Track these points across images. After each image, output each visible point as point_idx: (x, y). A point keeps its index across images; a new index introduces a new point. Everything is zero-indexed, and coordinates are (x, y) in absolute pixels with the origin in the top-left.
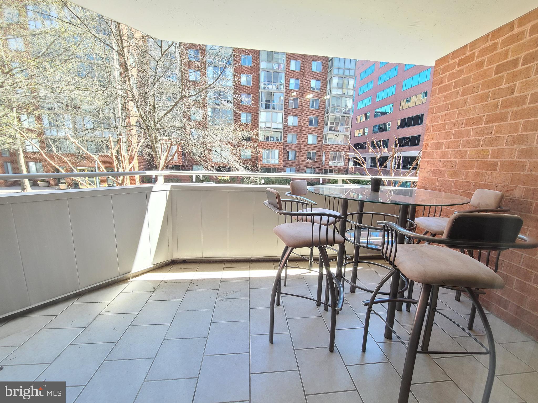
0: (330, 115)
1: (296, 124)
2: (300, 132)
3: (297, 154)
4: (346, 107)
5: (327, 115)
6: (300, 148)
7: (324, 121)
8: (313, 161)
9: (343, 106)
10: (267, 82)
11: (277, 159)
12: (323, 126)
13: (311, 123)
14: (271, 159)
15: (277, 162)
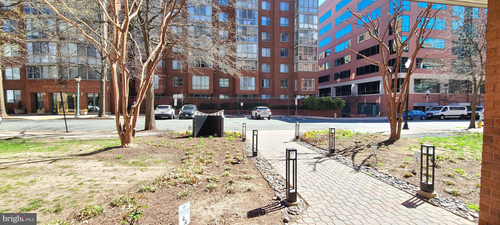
0: (299, 47)
1: (269, 55)
2: (273, 62)
3: (271, 82)
4: (312, 39)
5: (297, 46)
6: (273, 77)
7: (293, 53)
8: (286, 87)
9: (310, 38)
10: (242, 18)
11: (253, 86)
12: (294, 57)
13: (282, 54)
14: (247, 86)
15: (254, 89)
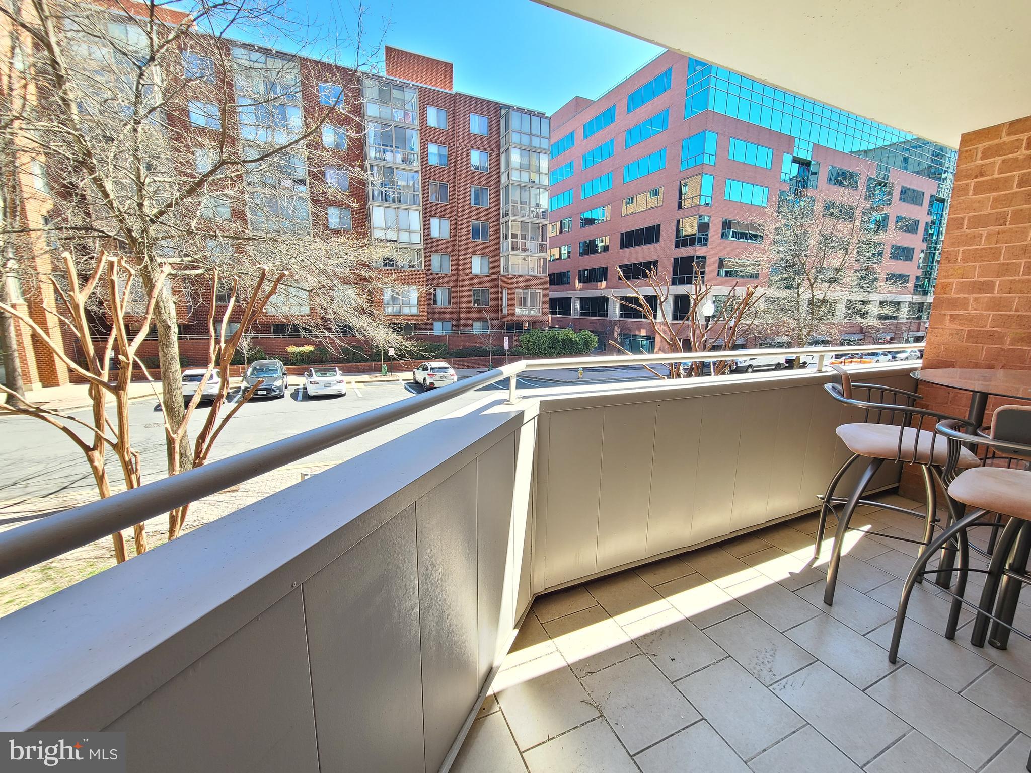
0: (510, 221)
1: (446, 235)
2: (456, 249)
3: (453, 295)
4: (538, 205)
5: (506, 219)
6: (457, 284)
7: (499, 231)
8: (484, 306)
9: (533, 204)
10: (383, 145)
11: (414, 306)
12: (499, 241)
13: (476, 233)
14: (401, 304)
15: (415, 311)
